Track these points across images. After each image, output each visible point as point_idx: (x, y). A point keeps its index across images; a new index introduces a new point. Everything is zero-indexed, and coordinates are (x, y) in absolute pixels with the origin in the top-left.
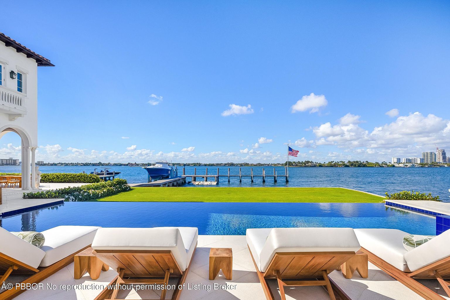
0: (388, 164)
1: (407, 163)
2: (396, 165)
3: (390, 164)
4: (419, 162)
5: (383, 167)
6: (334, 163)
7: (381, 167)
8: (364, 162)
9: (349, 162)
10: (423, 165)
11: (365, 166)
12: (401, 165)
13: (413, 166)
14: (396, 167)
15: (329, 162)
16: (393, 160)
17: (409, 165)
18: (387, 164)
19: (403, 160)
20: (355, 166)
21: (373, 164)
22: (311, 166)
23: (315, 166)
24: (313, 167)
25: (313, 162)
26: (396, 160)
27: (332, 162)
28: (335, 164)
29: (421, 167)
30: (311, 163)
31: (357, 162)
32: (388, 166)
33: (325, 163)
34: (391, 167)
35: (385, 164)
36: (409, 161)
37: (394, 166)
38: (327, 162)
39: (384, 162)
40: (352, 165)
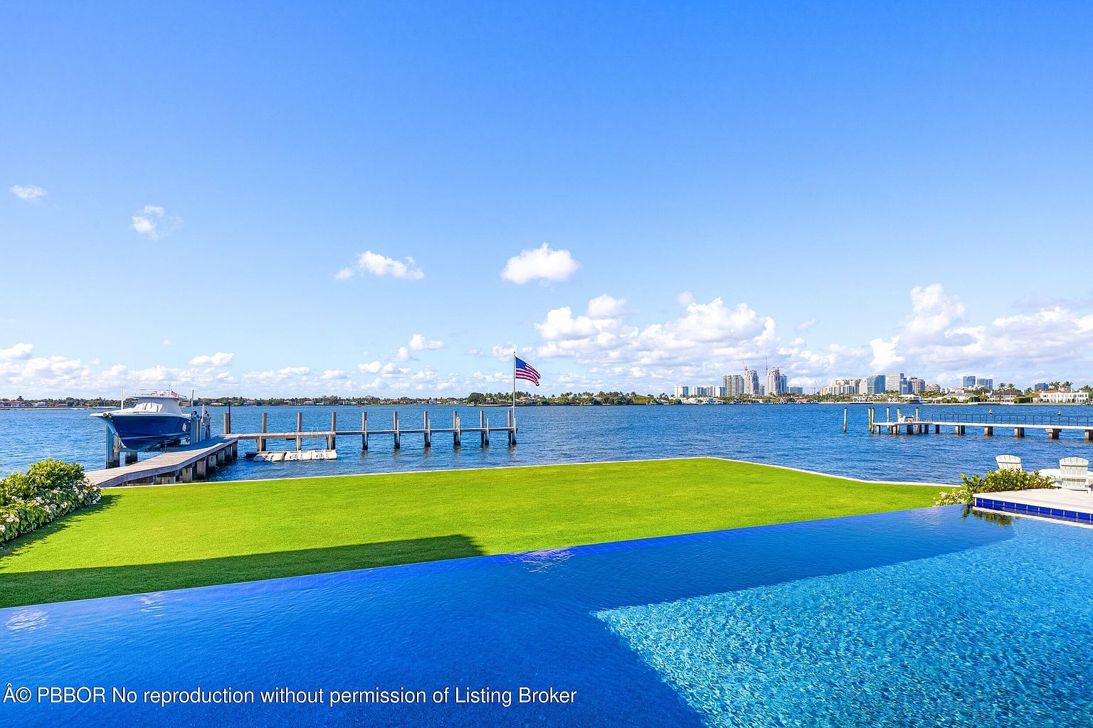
0: (670, 398)
1: (701, 396)
2: (684, 401)
3: (674, 399)
4: (718, 394)
5: (662, 404)
6: (572, 396)
7: (658, 403)
8: (628, 394)
9: (602, 393)
10: (726, 401)
11: (629, 402)
12: (692, 401)
13: (711, 403)
14: (684, 404)
15: (562, 395)
16: (676, 389)
17: (705, 400)
18: (668, 399)
19: (692, 392)
20: (612, 403)
21: (645, 398)
22: (526, 405)
23: (534, 404)
24: (530, 405)
25: (530, 395)
26: (681, 392)
27: (568, 394)
28: (573, 398)
29: (724, 404)
30: (525, 396)
31: (616, 394)
32: (670, 402)
33: (553, 396)
34: (675, 404)
35: (665, 399)
36: (702, 392)
37: (680, 402)
38: (558, 395)
39: (664, 394)
40: (606, 400)
